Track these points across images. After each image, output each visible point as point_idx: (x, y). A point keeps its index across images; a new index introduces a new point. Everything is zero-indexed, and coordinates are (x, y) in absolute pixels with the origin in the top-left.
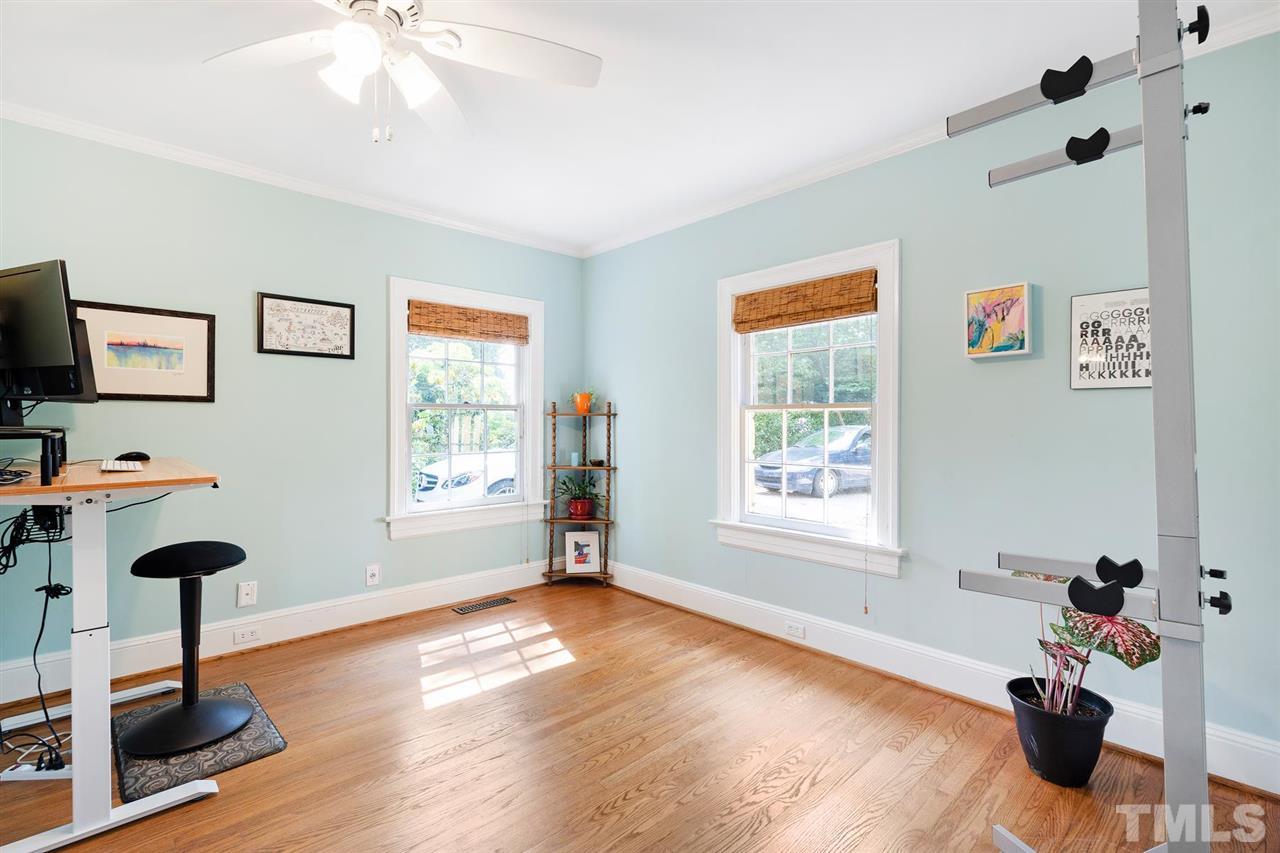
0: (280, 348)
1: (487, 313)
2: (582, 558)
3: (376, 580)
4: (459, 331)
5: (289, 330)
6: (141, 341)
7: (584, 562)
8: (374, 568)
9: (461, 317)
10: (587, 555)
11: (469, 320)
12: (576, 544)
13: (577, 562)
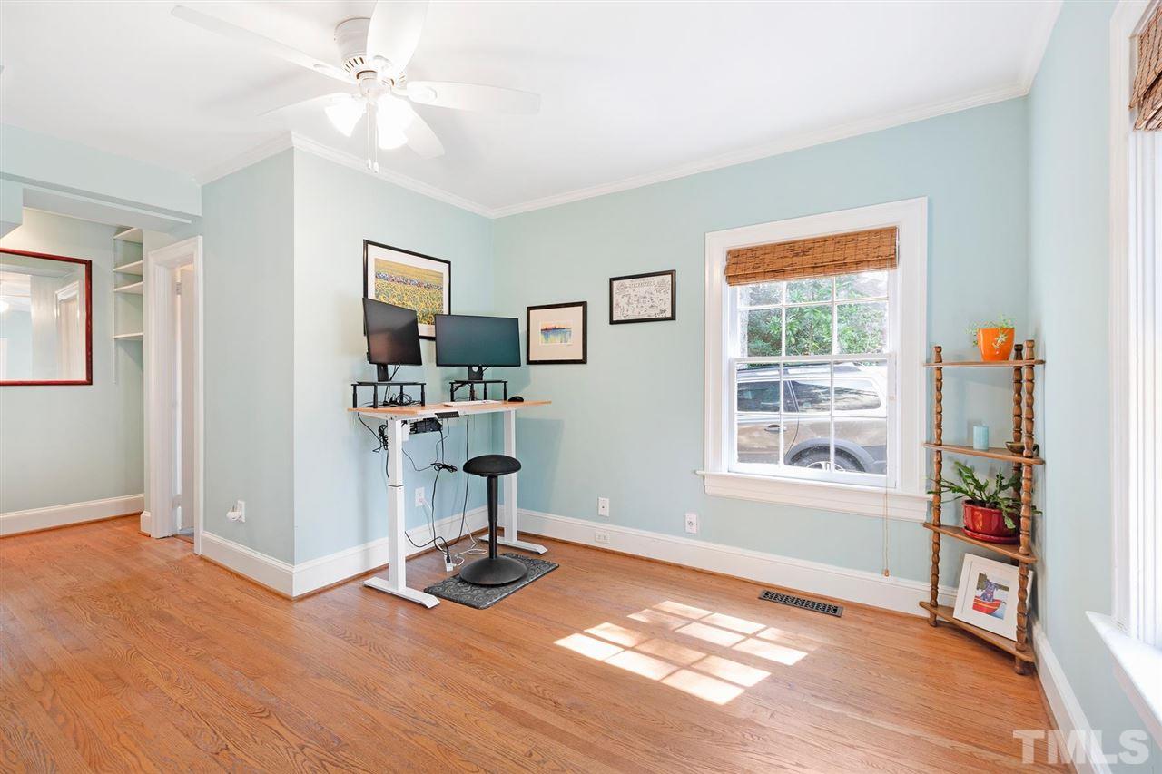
0: (623, 319)
1: (825, 240)
2: (988, 605)
3: (694, 529)
4: (784, 271)
5: (629, 303)
6: (553, 326)
7: (990, 612)
8: (692, 517)
9: (786, 253)
10: (998, 603)
11: (797, 255)
12: (982, 577)
13: (976, 607)
